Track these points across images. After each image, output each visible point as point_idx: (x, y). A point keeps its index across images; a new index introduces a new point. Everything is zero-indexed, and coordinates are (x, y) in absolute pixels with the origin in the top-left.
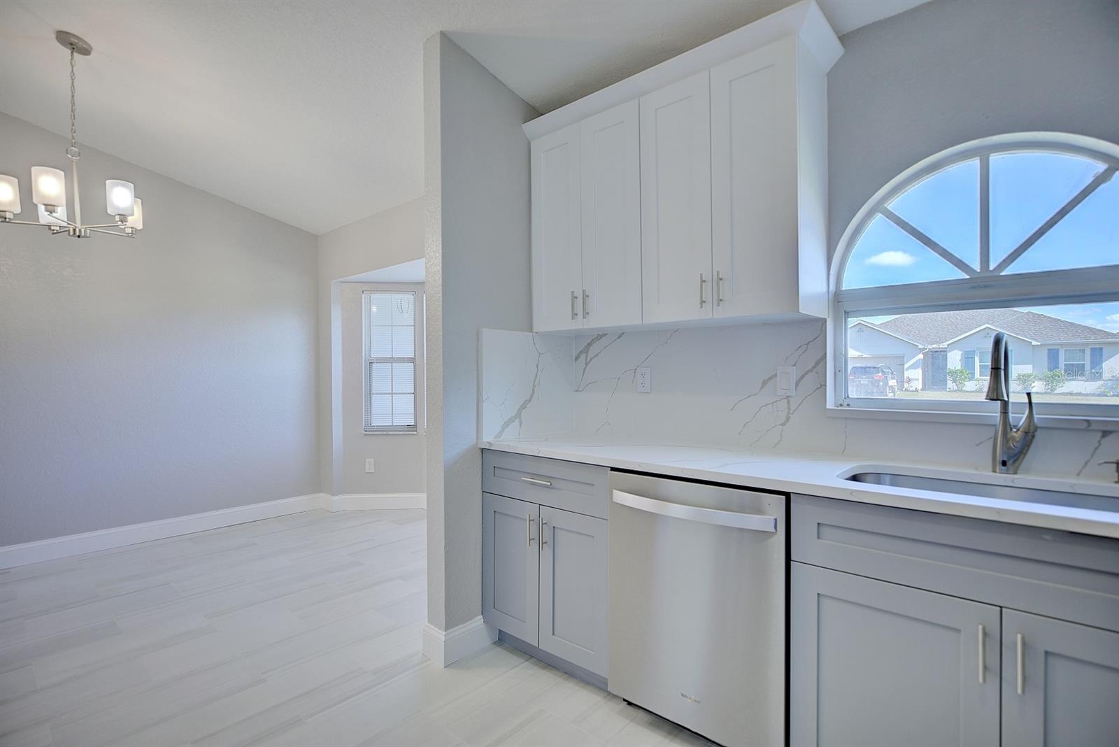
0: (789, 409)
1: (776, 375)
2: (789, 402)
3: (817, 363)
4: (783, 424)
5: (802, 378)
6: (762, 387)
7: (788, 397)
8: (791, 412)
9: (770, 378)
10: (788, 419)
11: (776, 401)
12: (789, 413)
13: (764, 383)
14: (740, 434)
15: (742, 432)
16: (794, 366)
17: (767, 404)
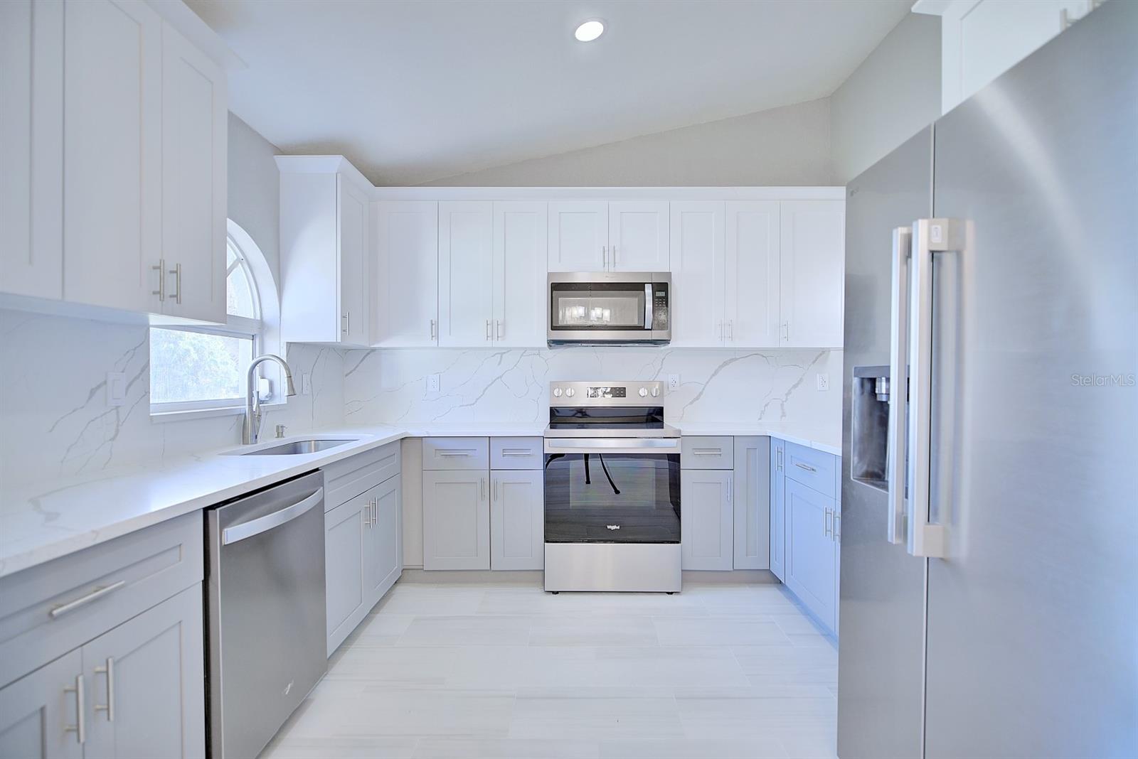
0: (118, 419)
1: (105, 382)
2: (118, 412)
3: (143, 370)
4: (113, 439)
5: (130, 385)
6: (90, 398)
7: (117, 407)
8: (120, 423)
9: (99, 387)
10: (117, 431)
11: (105, 414)
12: (118, 426)
13: (93, 392)
14: (62, 462)
15: (65, 458)
16: (123, 372)
17: (96, 418)
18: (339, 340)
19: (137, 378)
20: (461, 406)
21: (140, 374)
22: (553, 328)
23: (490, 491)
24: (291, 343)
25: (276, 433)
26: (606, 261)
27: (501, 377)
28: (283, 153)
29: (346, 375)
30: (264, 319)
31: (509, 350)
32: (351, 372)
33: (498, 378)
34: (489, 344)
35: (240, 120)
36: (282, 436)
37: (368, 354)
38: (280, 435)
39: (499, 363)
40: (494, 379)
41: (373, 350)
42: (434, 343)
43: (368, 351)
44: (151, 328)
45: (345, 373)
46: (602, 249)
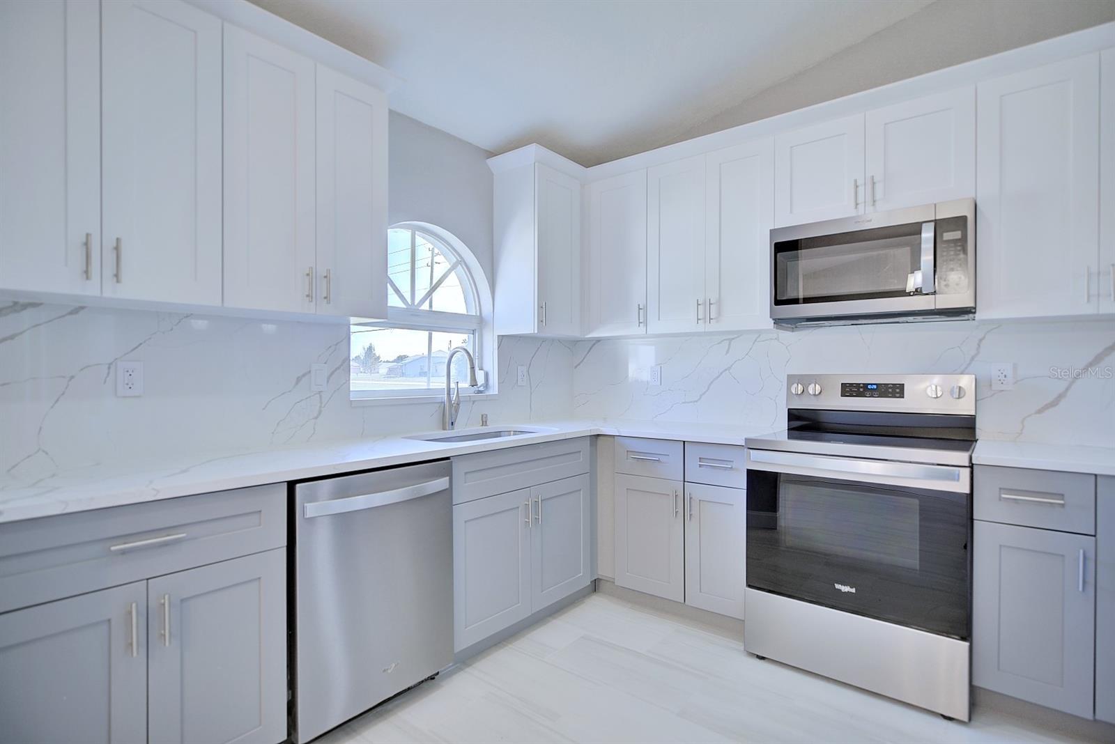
0: (321, 402)
1: (310, 372)
2: (321, 397)
3: (343, 362)
4: (316, 418)
5: (332, 374)
6: (296, 384)
7: (320, 392)
8: (323, 405)
9: (304, 375)
10: (320, 412)
11: (310, 397)
12: (320, 407)
13: (298, 380)
14: (273, 433)
15: (275, 430)
16: (325, 363)
17: (302, 400)
18: (536, 332)
19: (338, 368)
20: (683, 403)
21: (342, 365)
22: (778, 302)
23: (685, 506)
24: (502, 336)
25: (481, 422)
26: (861, 199)
27: (729, 368)
28: (492, 154)
29: (576, 367)
30: (483, 315)
31: (739, 333)
32: (579, 364)
33: (726, 370)
34: (701, 327)
35: (448, 134)
36: (486, 425)
37: (594, 344)
38: (484, 423)
39: (727, 352)
40: (720, 371)
41: (598, 340)
42: (641, 330)
43: (593, 343)
44: (351, 326)
45: (575, 365)
46: (853, 183)
